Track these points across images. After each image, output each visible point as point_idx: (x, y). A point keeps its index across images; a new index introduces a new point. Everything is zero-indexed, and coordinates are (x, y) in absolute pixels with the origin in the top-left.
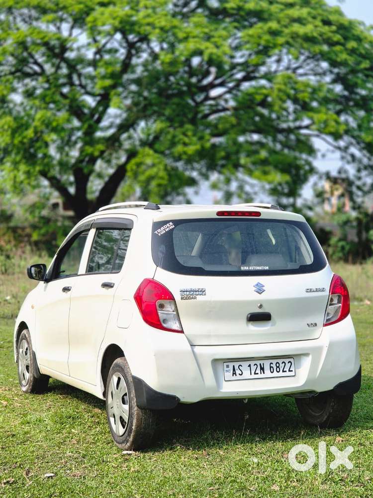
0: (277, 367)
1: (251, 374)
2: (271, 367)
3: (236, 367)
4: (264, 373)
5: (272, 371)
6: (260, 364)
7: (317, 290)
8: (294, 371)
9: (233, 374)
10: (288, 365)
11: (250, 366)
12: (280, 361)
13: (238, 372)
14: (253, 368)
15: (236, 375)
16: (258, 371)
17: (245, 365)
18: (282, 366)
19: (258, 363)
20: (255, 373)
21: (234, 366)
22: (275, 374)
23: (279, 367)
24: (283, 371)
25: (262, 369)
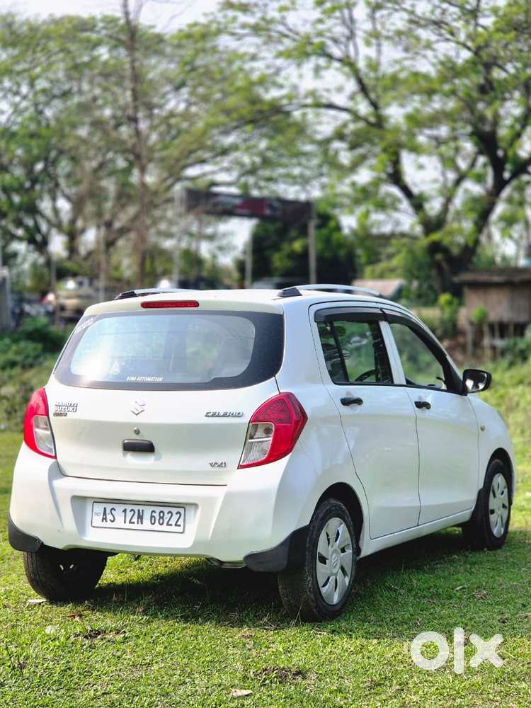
0: (160, 518)
1: (125, 522)
2: (152, 517)
3: (108, 511)
4: (142, 523)
5: (153, 522)
6: (139, 511)
7: (225, 415)
8: (182, 526)
9: (103, 519)
10: (175, 517)
11: (125, 511)
12: (166, 510)
13: (109, 517)
14: (129, 514)
15: (106, 521)
16: (135, 520)
17: (119, 508)
18: (167, 516)
19: (136, 508)
20: (130, 522)
21: (105, 509)
22: (157, 527)
23: (162, 518)
24: (168, 524)
25: (140, 517)
